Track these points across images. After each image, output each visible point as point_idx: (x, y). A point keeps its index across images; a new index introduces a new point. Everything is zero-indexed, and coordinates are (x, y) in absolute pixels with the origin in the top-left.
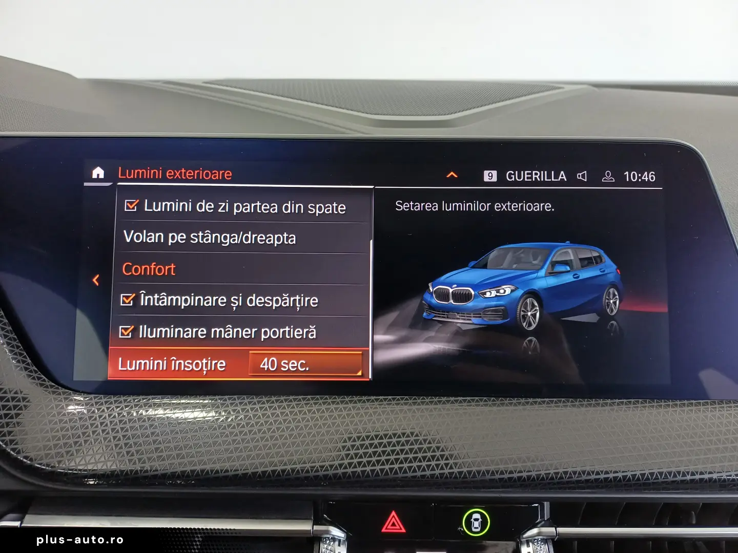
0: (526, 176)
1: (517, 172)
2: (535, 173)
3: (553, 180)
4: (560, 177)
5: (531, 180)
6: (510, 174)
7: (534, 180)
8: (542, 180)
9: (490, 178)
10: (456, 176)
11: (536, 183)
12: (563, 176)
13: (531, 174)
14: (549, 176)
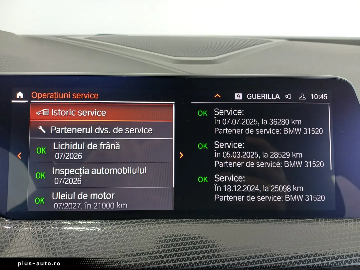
0: (258, 96)
1: (253, 94)
2: (263, 95)
3: (272, 99)
4: (276, 97)
5: (260, 99)
6: (249, 95)
7: (262, 98)
8: (267, 99)
9: (239, 97)
10: (220, 96)
11: (263, 100)
12: (278, 96)
13: (261, 95)
14: (270, 97)
